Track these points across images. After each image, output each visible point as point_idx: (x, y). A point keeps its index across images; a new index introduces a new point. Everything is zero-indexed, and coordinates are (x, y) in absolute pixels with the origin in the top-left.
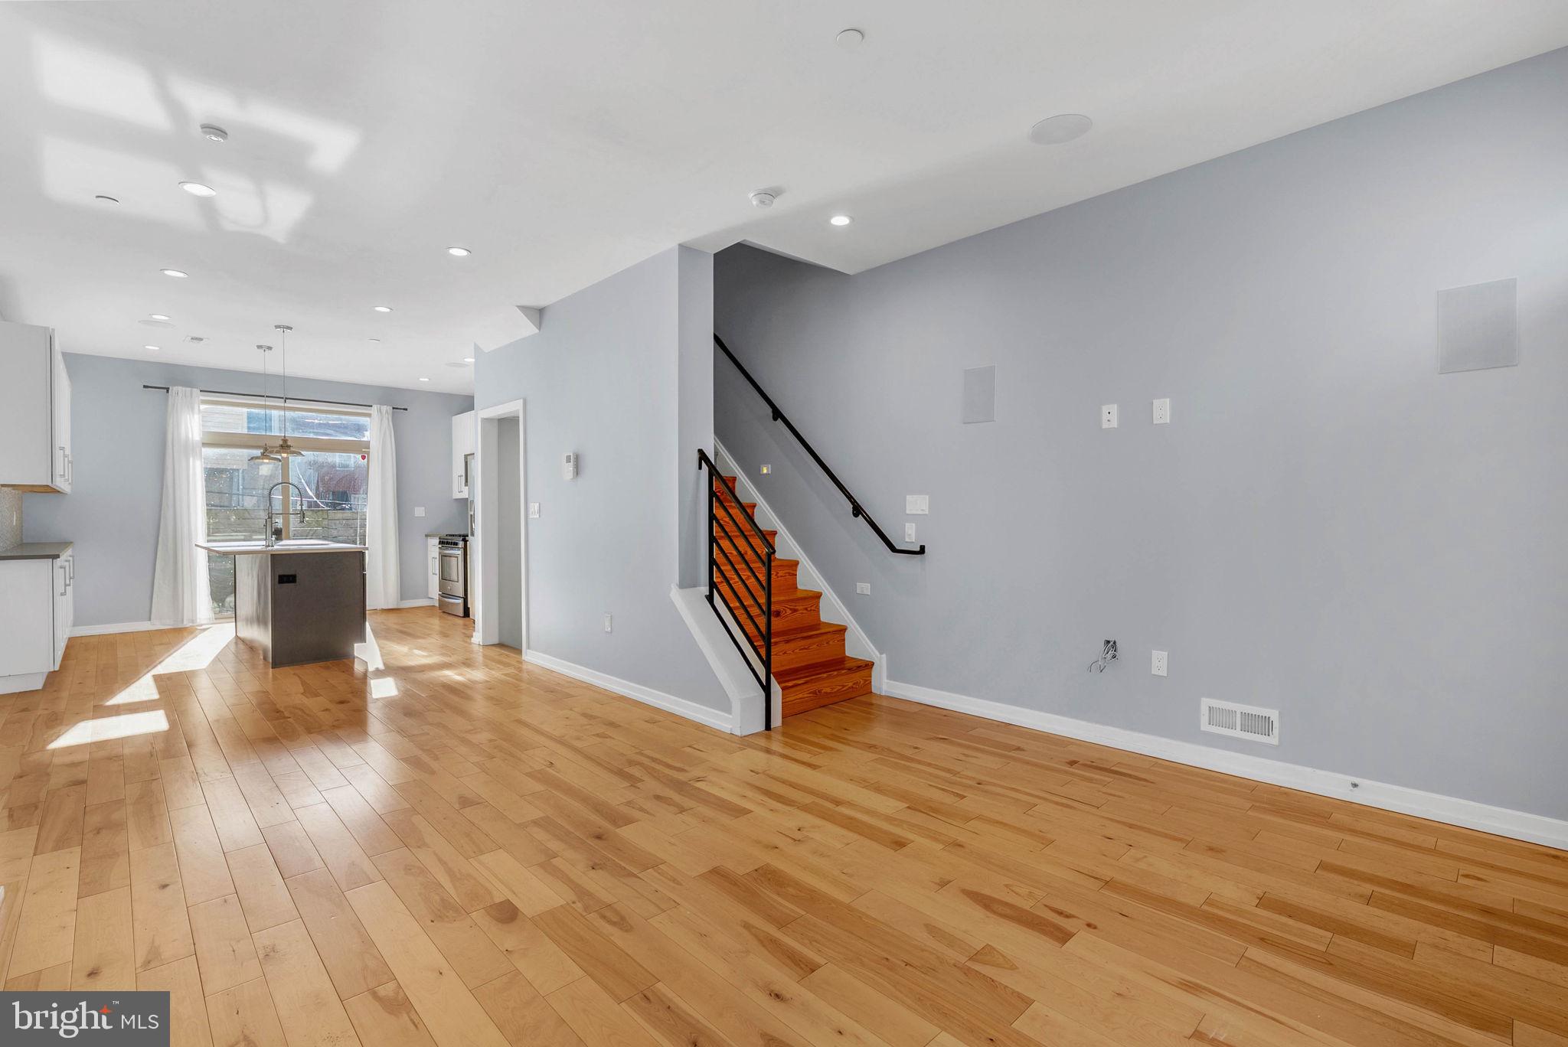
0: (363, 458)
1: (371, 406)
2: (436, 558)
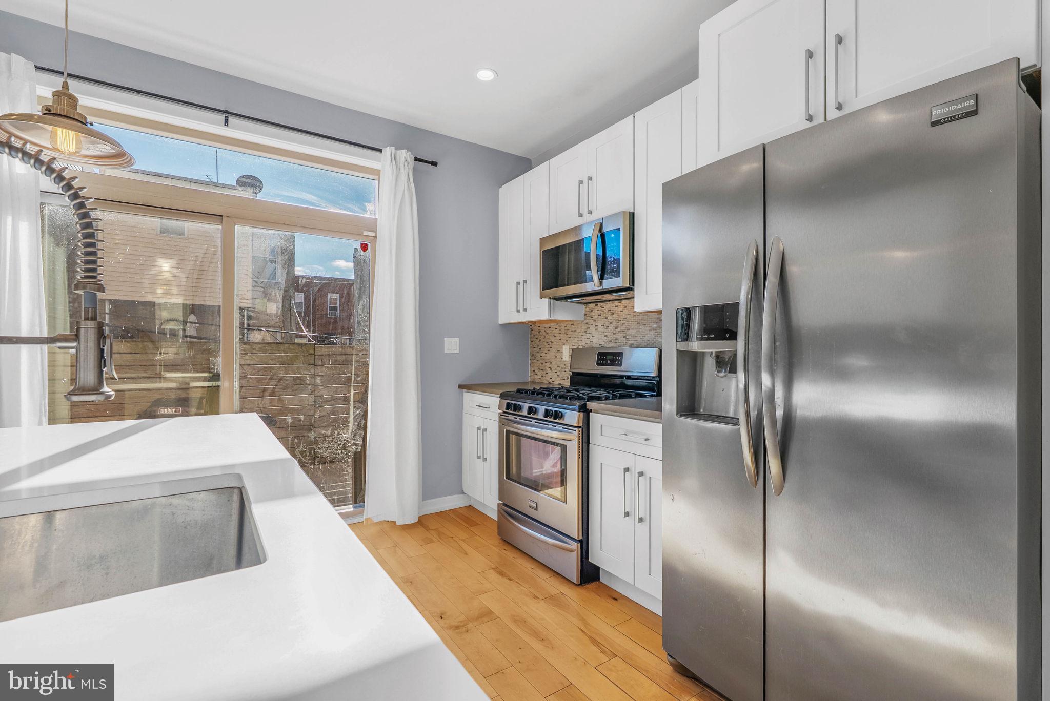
1: (380, 151)
2: (485, 430)
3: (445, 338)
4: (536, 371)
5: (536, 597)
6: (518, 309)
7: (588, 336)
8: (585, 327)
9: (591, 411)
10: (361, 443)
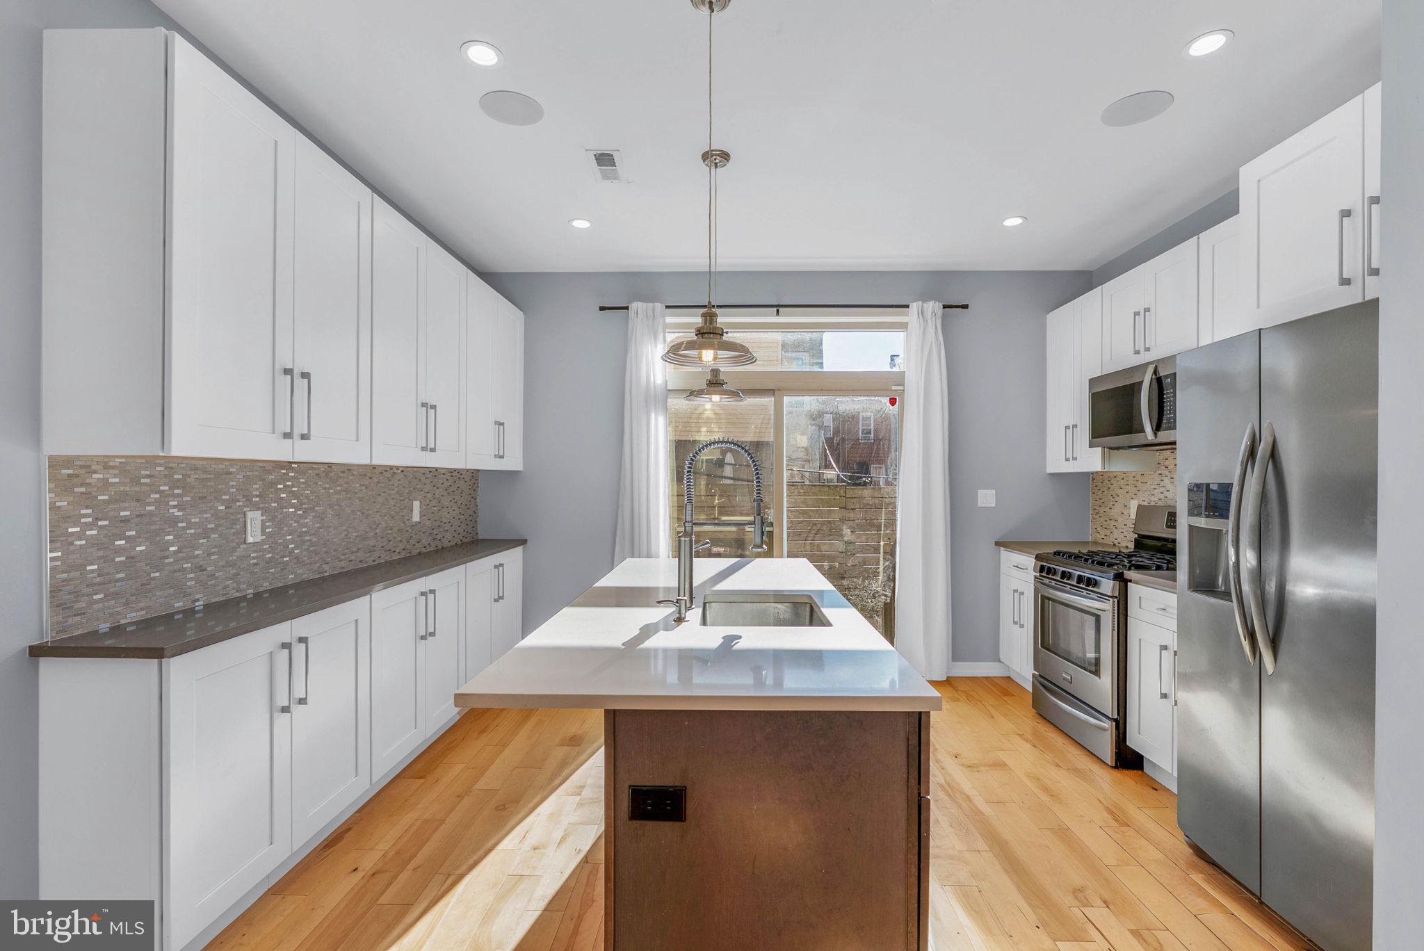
0: (893, 402)
1: (907, 306)
2: (1022, 593)
3: (979, 491)
4: (1099, 529)
5: (1058, 766)
6: (1067, 457)
7: (1162, 490)
8: (1158, 479)
9: (1131, 581)
10: (890, 594)
